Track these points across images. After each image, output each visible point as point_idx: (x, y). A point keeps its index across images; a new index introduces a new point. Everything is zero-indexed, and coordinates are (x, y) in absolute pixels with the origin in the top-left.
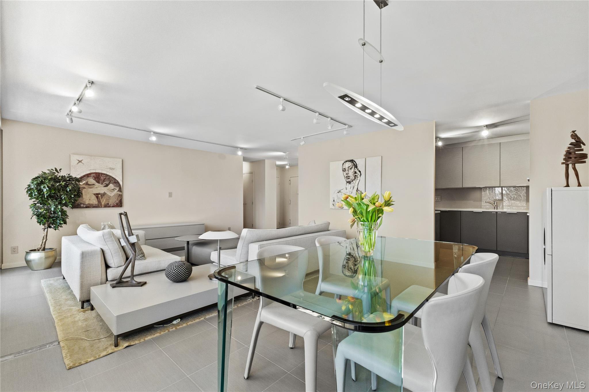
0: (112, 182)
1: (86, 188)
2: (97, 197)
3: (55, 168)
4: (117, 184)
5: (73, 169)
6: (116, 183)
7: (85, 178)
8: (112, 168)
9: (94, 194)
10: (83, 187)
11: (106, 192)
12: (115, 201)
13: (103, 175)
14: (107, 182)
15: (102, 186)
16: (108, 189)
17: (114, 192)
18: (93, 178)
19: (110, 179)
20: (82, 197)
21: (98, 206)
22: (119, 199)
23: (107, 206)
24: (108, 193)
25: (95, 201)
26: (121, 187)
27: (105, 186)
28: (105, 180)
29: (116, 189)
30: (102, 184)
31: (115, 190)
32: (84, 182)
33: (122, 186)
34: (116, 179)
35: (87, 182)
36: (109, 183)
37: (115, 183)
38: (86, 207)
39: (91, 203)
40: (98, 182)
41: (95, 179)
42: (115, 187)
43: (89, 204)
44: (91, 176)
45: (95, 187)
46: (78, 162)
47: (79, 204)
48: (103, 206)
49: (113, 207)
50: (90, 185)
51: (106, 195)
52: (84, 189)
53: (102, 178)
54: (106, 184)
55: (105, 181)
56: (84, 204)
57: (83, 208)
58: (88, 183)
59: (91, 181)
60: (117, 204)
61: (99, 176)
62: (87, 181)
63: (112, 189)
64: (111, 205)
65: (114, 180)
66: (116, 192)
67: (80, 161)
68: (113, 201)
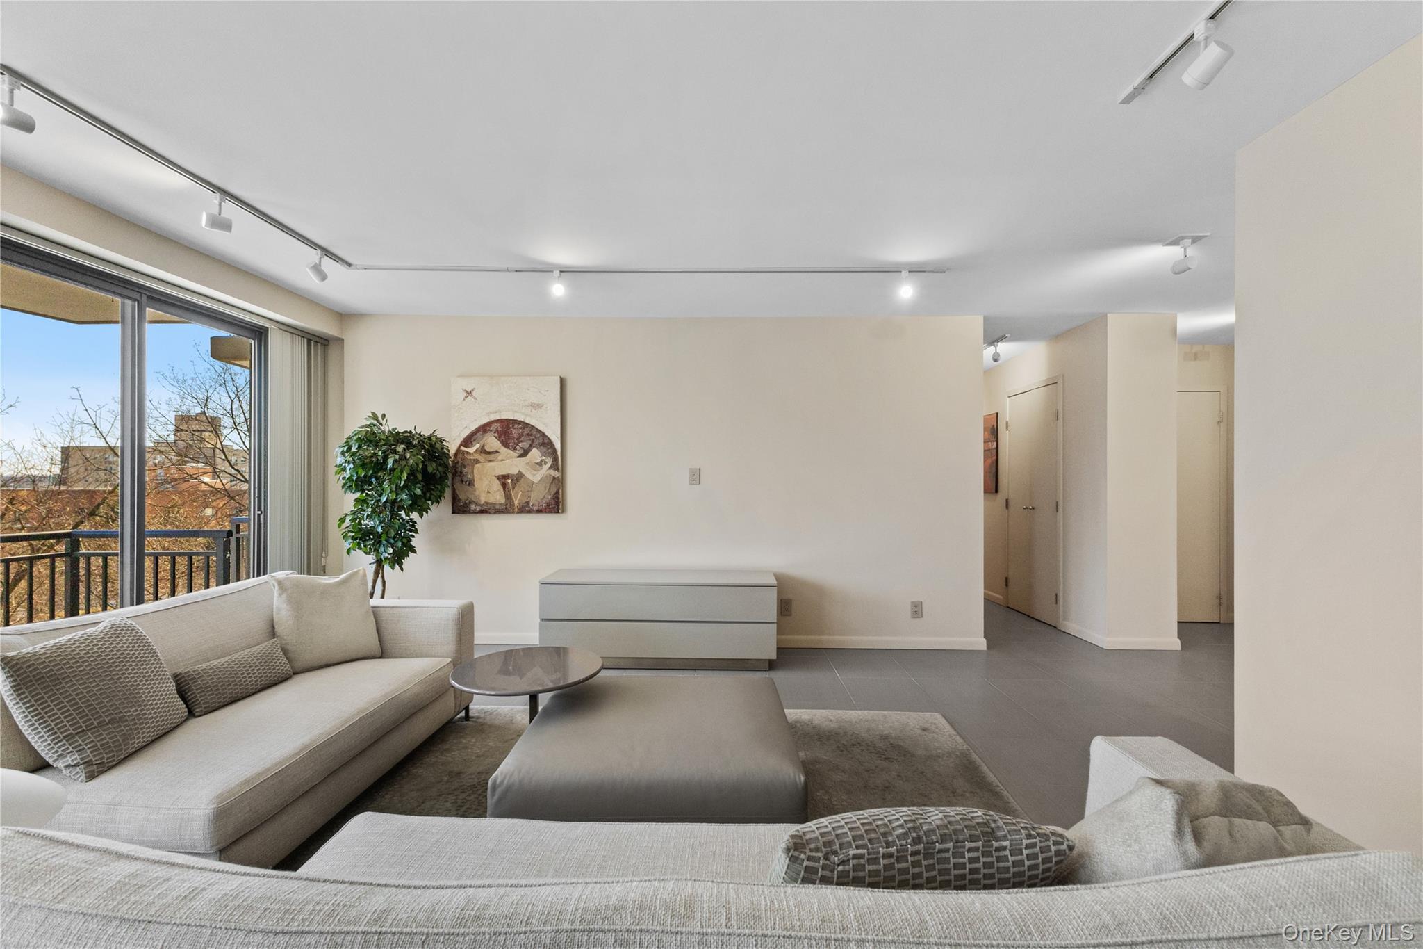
0: (536, 442)
1: (480, 462)
2: (504, 485)
4: (548, 449)
5: (456, 415)
6: (546, 444)
7: (478, 434)
8: (537, 403)
9: (498, 478)
10: (474, 460)
11: (523, 471)
12: (544, 497)
13: (516, 426)
14: (525, 445)
15: (515, 454)
16: (527, 464)
17: (541, 471)
18: (496, 435)
19: (531, 435)
20: (474, 486)
21: (506, 508)
22: (554, 490)
23: (525, 509)
24: (529, 475)
25: (498, 497)
26: (558, 455)
27: (520, 456)
28: (522, 439)
29: (546, 463)
30: (515, 449)
31: (544, 466)
32: (478, 446)
33: (559, 453)
34: (546, 433)
35: (483, 446)
36: (531, 446)
37: (544, 444)
38: (482, 512)
39: (492, 500)
40: (506, 445)
41: (499, 438)
42: (544, 458)
43: (487, 503)
44: (491, 429)
45: (500, 458)
46: (465, 394)
47: (466, 503)
48: (516, 510)
49: (539, 511)
50: (489, 453)
51: (522, 479)
52: (476, 464)
53: (515, 433)
54: (522, 448)
55: (521, 441)
56: (477, 504)
57: (475, 513)
58: (486, 448)
59: (492, 442)
60: (548, 505)
61: (508, 428)
62: (482, 442)
63: (537, 464)
64: (536, 508)
65: (541, 438)
66: (545, 470)
67: (469, 393)
68: (539, 496)
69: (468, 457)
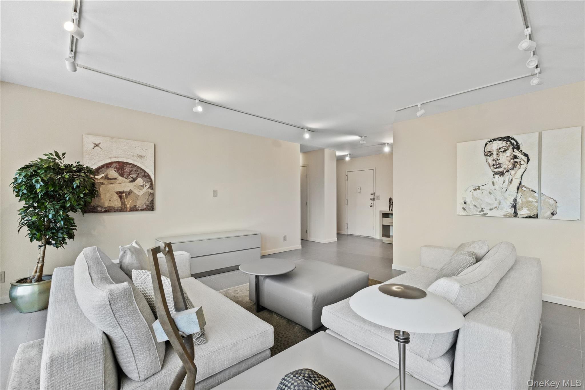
0: (140, 175)
1: (105, 184)
2: (121, 197)
3: (56, 152)
4: (147, 179)
5: (87, 156)
6: (146, 176)
7: (103, 169)
8: (141, 155)
9: (117, 193)
10: (100, 183)
11: (132, 189)
12: (145, 203)
13: (128, 166)
14: (134, 176)
15: (127, 180)
16: (136, 186)
17: (143, 190)
18: (115, 169)
19: (138, 171)
20: (100, 197)
21: (122, 209)
22: (150, 199)
23: (134, 209)
24: (136, 191)
25: (117, 203)
26: (152, 182)
27: (131, 181)
28: (132, 173)
29: (146, 186)
30: (127, 178)
31: (145, 187)
32: (103, 175)
33: (153, 181)
34: (146, 171)
35: (107, 175)
36: (137, 177)
37: (145, 176)
38: (106, 211)
39: (112, 205)
40: (122, 175)
41: (117, 171)
42: (145, 183)
43: (109, 207)
44: (112, 166)
45: (118, 182)
46: (94, 145)
47: (94, 207)
48: (128, 210)
49: (142, 210)
50: (111, 179)
51: (132, 194)
52: (102, 185)
53: (127, 169)
54: (132, 178)
55: (132, 174)
56: (102, 207)
57: (101, 212)
58: (108, 176)
59: (112, 173)
60: (147, 206)
61: (123, 166)
62: (106, 173)
63: (141, 186)
64: (140, 208)
65: (143, 173)
66: (146, 189)
67: (97, 145)
68: (141, 203)
69: (96, 181)
